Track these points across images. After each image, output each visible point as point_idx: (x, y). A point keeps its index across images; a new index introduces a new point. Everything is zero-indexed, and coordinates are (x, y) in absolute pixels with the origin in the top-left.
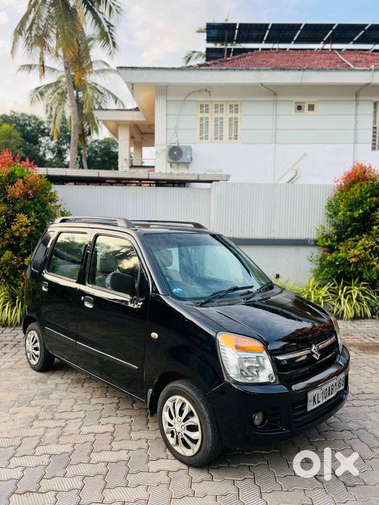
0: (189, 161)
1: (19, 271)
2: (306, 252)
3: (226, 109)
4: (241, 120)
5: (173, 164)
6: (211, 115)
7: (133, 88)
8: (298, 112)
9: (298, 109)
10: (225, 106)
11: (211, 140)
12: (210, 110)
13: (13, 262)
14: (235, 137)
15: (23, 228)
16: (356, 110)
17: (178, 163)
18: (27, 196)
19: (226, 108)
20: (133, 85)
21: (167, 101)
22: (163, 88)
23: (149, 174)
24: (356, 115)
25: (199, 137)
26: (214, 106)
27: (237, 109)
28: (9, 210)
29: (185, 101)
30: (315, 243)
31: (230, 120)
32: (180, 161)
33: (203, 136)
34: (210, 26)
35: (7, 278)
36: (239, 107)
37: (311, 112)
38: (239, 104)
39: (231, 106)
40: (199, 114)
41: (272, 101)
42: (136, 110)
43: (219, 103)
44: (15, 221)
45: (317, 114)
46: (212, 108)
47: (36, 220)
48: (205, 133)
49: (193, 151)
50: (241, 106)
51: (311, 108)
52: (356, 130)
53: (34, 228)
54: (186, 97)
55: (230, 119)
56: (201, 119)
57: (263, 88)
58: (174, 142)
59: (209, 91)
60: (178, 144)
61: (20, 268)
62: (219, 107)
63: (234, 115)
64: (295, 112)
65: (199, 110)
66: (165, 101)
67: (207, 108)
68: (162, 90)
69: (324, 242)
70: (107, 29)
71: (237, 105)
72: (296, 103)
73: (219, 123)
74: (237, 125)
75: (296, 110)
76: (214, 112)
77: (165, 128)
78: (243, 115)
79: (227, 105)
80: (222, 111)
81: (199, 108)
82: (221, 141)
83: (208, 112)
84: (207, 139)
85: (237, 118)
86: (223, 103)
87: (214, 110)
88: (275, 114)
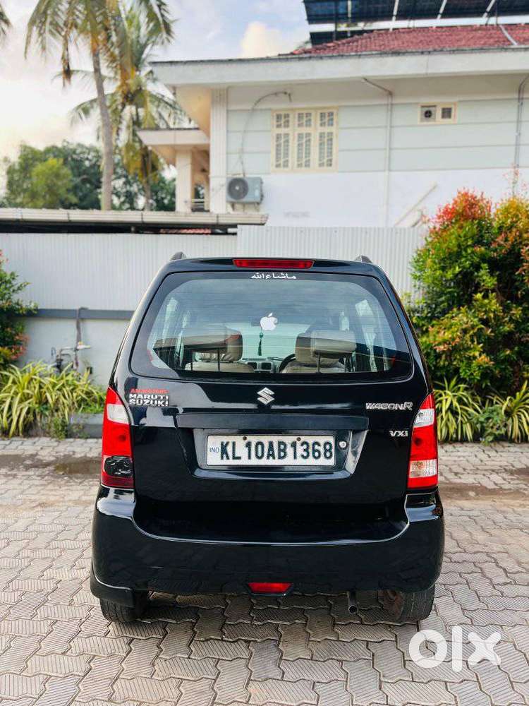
0: (259, 200)
3: (315, 125)
4: (337, 136)
5: (237, 206)
6: (293, 130)
7: (175, 92)
8: (428, 121)
9: (426, 116)
10: (313, 115)
11: (293, 167)
12: (291, 123)
14: (329, 162)
16: (520, 113)
17: (244, 204)
19: (315, 119)
20: (174, 88)
21: (227, 111)
22: (221, 92)
24: (519, 122)
25: (275, 164)
26: (297, 116)
27: (332, 119)
29: (253, 110)
31: (321, 137)
32: (246, 199)
33: (281, 162)
36: (334, 116)
37: (447, 121)
38: (335, 111)
39: (322, 115)
40: (275, 129)
41: (385, 105)
43: (305, 112)
45: (456, 122)
46: (293, 120)
48: (284, 158)
49: (264, 185)
50: (337, 114)
51: (447, 113)
52: (517, 145)
54: (256, 104)
55: (322, 135)
56: (278, 137)
57: (368, 84)
58: (237, 171)
59: (290, 95)
60: (244, 174)
62: (305, 118)
63: (327, 129)
64: (422, 120)
65: (275, 124)
66: (225, 114)
67: (286, 119)
68: (221, 96)
70: (156, 9)
71: (331, 114)
72: (423, 107)
73: (304, 140)
74: (331, 144)
75: (424, 117)
76: (296, 125)
77: (225, 152)
78: (342, 128)
79: (316, 114)
80: (308, 123)
81: (275, 120)
82: (307, 169)
83: (288, 126)
84: (287, 166)
85: (332, 133)
86: (310, 112)
87: (297, 123)
88: (389, 125)
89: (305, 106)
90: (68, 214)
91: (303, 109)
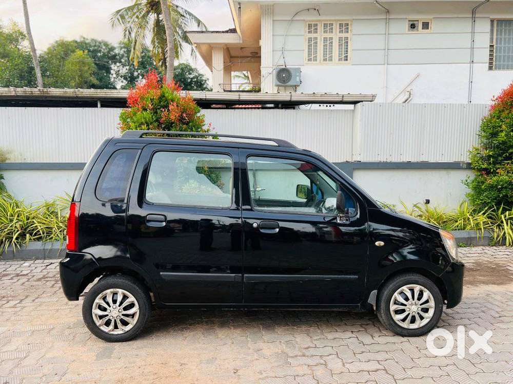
0: (298, 84)
3: (336, 29)
4: (351, 40)
5: (281, 88)
6: (320, 35)
7: (240, 8)
8: (412, 31)
9: (412, 28)
10: (334, 25)
11: (320, 61)
12: (318, 30)
14: (345, 58)
16: (473, 27)
17: (285, 87)
19: (336, 27)
20: (239, 3)
21: (273, 20)
22: (269, 7)
24: (473, 33)
25: (307, 58)
26: (323, 25)
27: (348, 28)
29: (292, 20)
30: (469, 166)
31: (339, 40)
32: (290, 83)
33: (312, 58)
36: (349, 27)
37: (425, 31)
38: (350, 23)
39: (341, 25)
40: (308, 34)
41: (384, 19)
43: (328, 23)
45: (432, 32)
46: (320, 28)
48: (314, 54)
49: (302, 73)
50: (351, 25)
51: (426, 26)
52: (472, 48)
54: (294, 16)
55: (340, 39)
56: (310, 40)
57: (377, 5)
58: (281, 64)
59: (318, 10)
60: (286, 66)
62: (328, 27)
63: (344, 35)
64: (409, 30)
65: (307, 31)
66: (272, 22)
67: (315, 27)
68: (269, 10)
69: (480, 164)
71: (347, 25)
72: (409, 21)
73: (328, 43)
74: (347, 46)
75: (410, 28)
76: (323, 32)
77: (272, 50)
78: (353, 35)
79: (336, 25)
80: (331, 30)
81: (307, 28)
82: (330, 62)
83: (316, 32)
84: (316, 60)
85: (348, 38)
86: (332, 23)
87: (323, 30)
88: (387, 33)
89: (328, 18)
91: (327, 20)
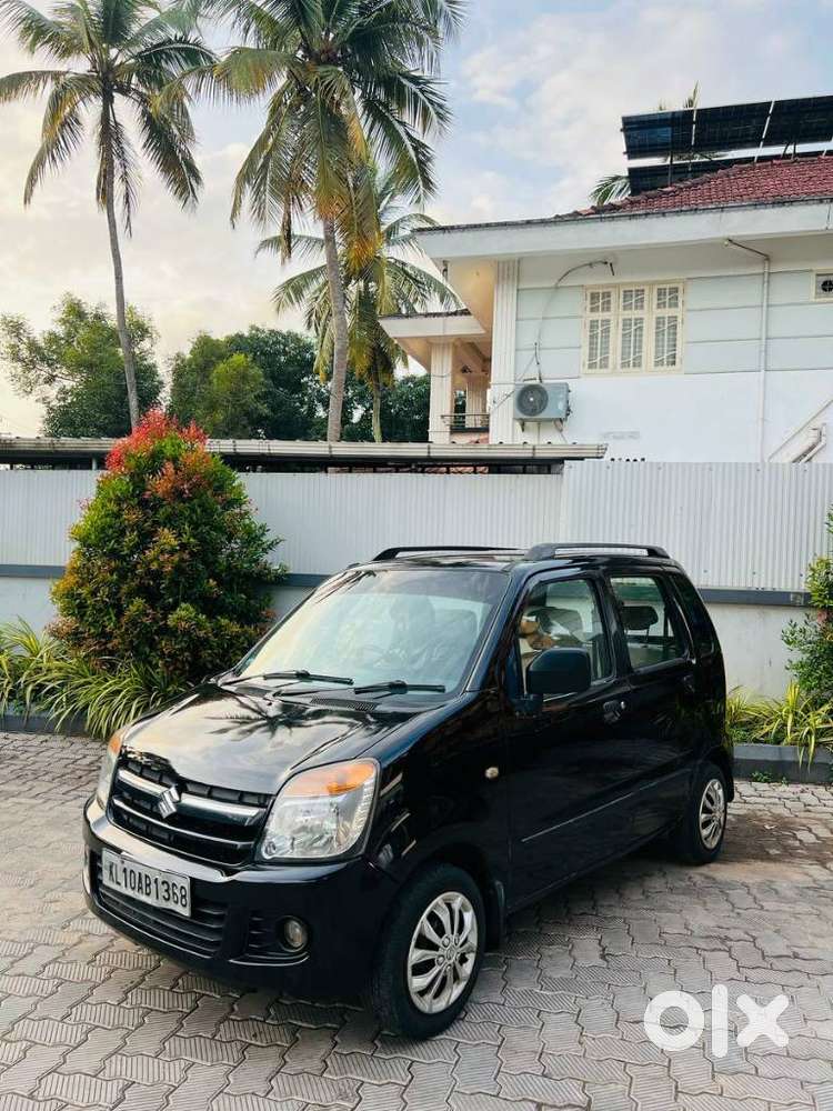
0: (563, 416)
1: (156, 638)
2: (780, 620)
3: (651, 300)
4: (682, 323)
5: (528, 425)
6: (616, 315)
7: (445, 270)
8: (828, 295)
9: (825, 290)
10: (646, 292)
11: (615, 368)
12: (612, 306)
13: (144, 619)
14: (671, 360)
15: (167, 556)
17: (539, 422)
18: (178, 494)
19: (651, 298)
20: (445, 263)
21: (518, 290)
22: (511, 264)
23: (429, 448)
25: (587, 363)
26: (622, 294)
27: (676, 298)
28: (146, 522)
29: (557, 288)
30: (804, 602)
31: (658, 323)
32: (542, 416)
33: (598, 359)
34: (632, 123)
35: (135, 649)
36: (680, 294)
38: (680, 286)
39: (661, 293)
40: (590, 314)
41: (759, 274)
42: (466, 314)
43: (634, 288)
44: (155, 542)
46: (616, 300)
47: (192, 540)
48: (602, 354)
49: (571, 394)
50: (684, 292)
53: (186, 556)
54: (561, 279)
55: (659, 321)
56: (593, 325)
57: (734, 247)
58: (530, 375)
59: (611, 265)
60: (540, 380)
61: (157, 633)
62: (634, 297)
63: (667, 312)
64: (817, 296)
65: (589, 306)
66: (515, 293)
67: (606, 299)
68: (510, 270)
69: (825, 597)
71: (674, 290)
72: (818, 275)
73: (633, 330)
74: (675, 334)
75: (820, 291)
76: (621, 308)
77: (513, 348)
78: (689, 310)
79: (652, 290)
80: (640, 304)
81: (588, 301)
82: (637, 369)
83: (608, 309)
84: (606, 366)
85: (676, 317)
86: (642, 288)
87: (622, 304)
88: (765, 304)
89: (634, 279)
90: (330, 447)
91: (631, 284)
